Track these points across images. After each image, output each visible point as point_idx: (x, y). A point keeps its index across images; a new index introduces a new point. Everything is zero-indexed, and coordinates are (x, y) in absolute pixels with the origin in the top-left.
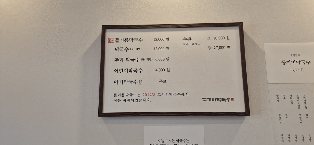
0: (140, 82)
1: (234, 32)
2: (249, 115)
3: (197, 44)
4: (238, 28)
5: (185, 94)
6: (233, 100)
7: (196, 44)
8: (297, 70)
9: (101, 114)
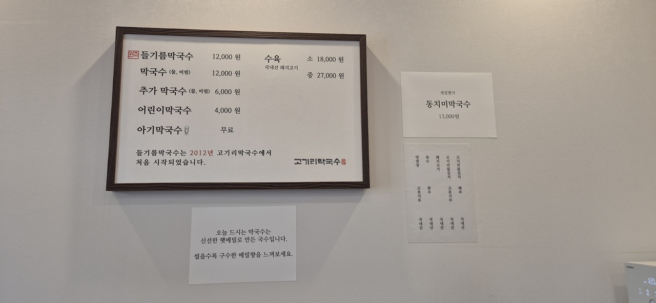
0: (187, 131)
1: (351, 51)
2: (368, 186)
3: (290, 68)
4: (358, 43)
5: (265, 152)
6: (344, 162)
7: (287, 67)
8: (449, 116)
9: (112, 185)
